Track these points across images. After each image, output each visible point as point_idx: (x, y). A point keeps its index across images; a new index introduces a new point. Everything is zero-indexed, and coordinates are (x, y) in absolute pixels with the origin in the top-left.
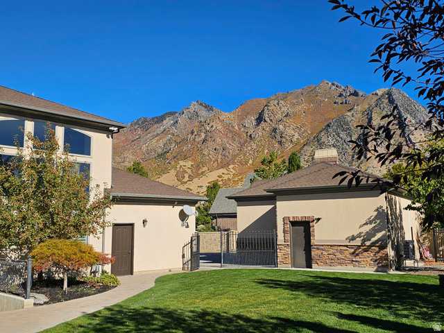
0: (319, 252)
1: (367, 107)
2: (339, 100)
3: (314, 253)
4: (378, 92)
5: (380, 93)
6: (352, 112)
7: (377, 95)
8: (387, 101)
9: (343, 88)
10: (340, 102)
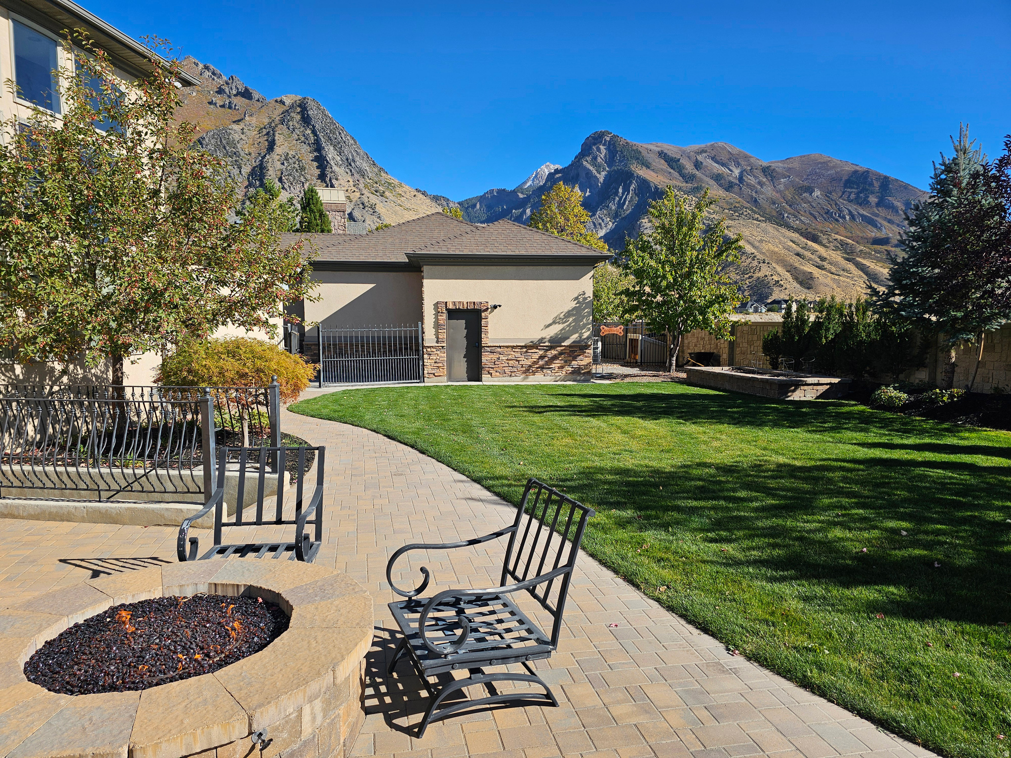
0: (494, 357)
1: (266, 121)
2: (219, 100)
3: (486, 358)
4: (284, 99)
5: (288, 102)
6: (242, 125)
7: (283, 103)
8: (299, 117)
9: (225, 78)
10: (220, 103)
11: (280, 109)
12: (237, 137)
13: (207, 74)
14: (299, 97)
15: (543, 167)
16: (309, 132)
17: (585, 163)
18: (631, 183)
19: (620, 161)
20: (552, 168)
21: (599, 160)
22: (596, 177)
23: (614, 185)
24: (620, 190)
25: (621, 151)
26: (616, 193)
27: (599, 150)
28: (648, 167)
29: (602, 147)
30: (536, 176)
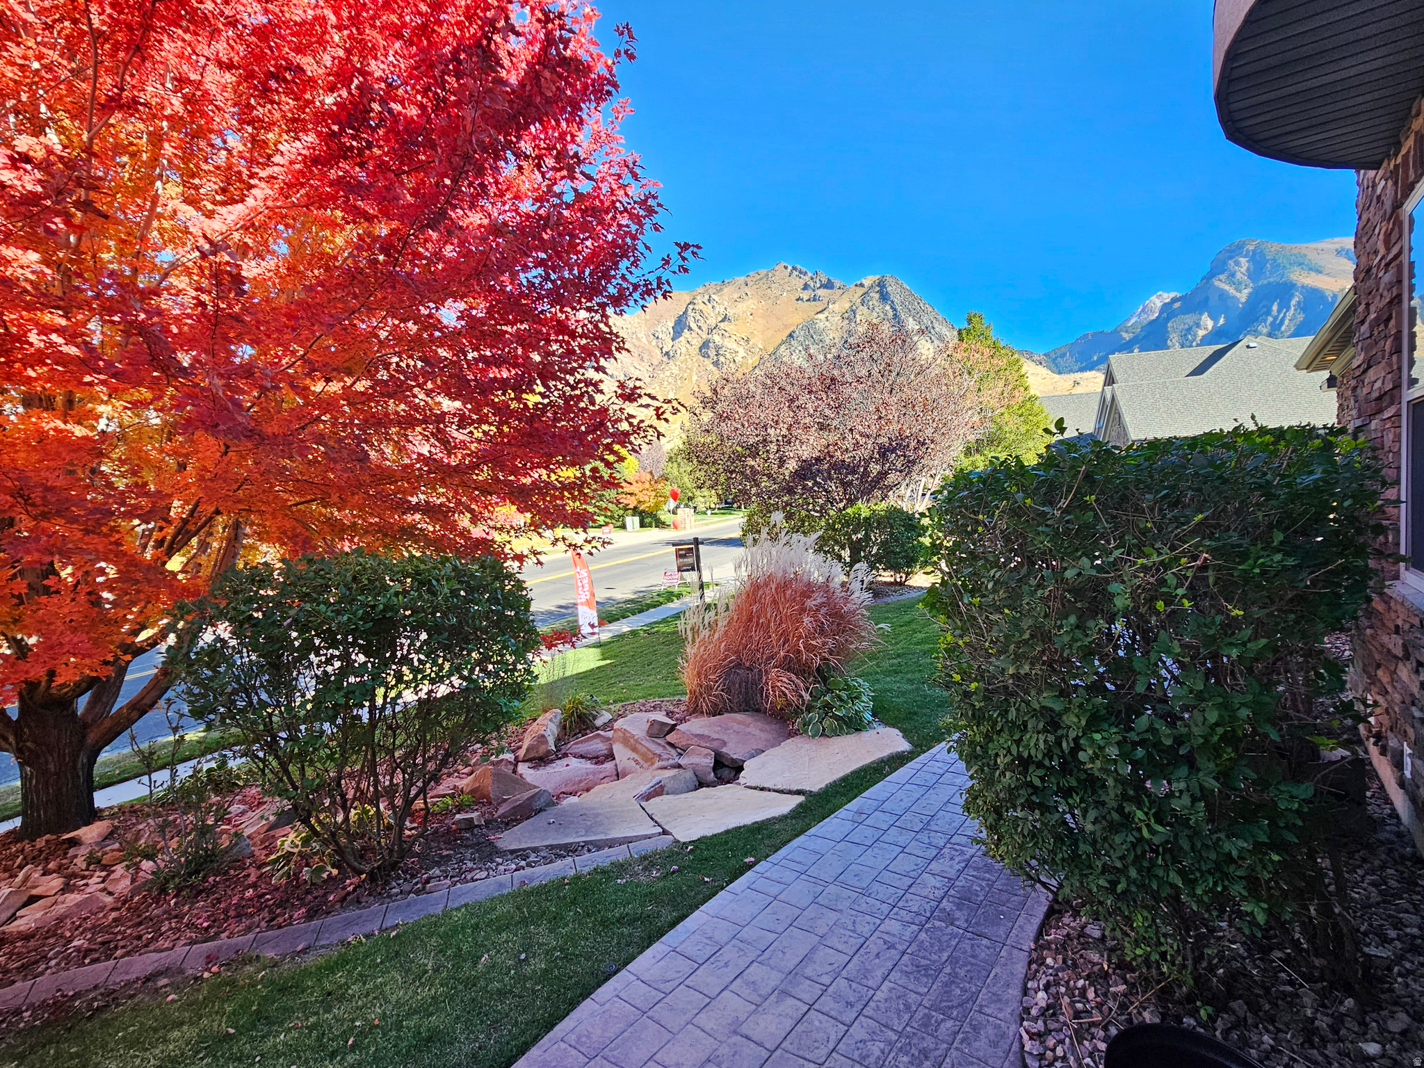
1: (847, 306)
2: (805, 295)
4: (864, 281)
5: (867, 283)
6: (826, 313)
7: (862, 285)
8: (877, 296)
9: (810, 274)
10: (806, 298)
11: (861, 291)
12: (821, 325)
13: (795, 273)
14: (878, 277)
15: (1154, 298)
16: (888, 308)
17: (1217, 283)
18: (1292, 296)
19: (1271, 273)
20: (1167, 297)
21: (1239, 275)
22: (1234, 297)
23: (1264, 303)
24: (1275, 308)
25: (1274, 260)
26: (1269, 313)
27: (1238, 264)
28: (1319, 272)
29: (1243, 260)
30: (1143, 310)
